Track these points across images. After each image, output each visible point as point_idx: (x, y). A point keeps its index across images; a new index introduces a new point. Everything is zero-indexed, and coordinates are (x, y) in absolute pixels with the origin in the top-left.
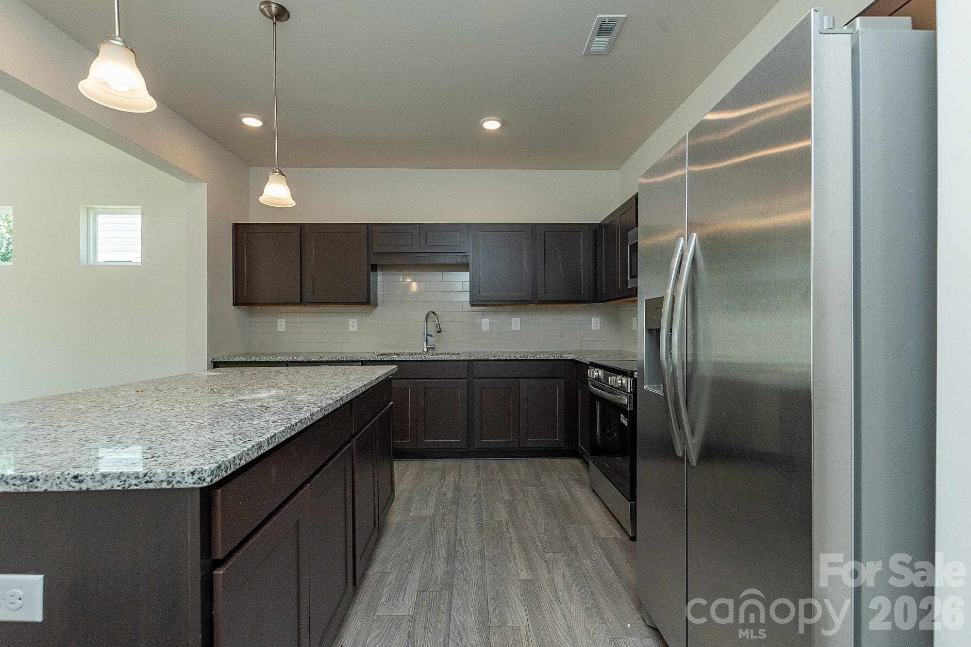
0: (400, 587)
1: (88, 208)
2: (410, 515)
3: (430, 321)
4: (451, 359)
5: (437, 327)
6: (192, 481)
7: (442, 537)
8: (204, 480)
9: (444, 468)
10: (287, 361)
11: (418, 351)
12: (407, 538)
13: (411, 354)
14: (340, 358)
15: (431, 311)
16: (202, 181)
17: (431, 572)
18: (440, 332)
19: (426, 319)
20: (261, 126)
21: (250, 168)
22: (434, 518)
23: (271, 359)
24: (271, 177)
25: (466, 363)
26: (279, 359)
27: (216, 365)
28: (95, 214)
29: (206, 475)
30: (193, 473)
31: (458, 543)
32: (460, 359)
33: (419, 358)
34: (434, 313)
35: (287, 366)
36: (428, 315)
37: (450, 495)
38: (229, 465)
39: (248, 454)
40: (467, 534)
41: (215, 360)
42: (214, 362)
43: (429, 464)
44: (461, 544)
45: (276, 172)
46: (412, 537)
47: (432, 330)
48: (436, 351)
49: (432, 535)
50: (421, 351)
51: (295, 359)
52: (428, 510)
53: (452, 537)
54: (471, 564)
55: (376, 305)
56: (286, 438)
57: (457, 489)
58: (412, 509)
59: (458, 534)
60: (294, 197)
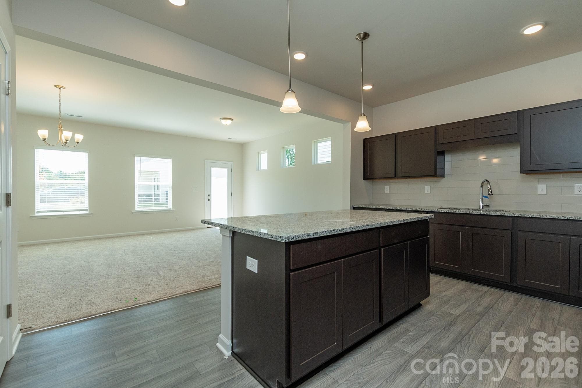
0: (414, 340)
1: (315, 141)
2: (443, 309)
3: (484, 187)
4: (495, 214)
5: (489, 191)
6: (280, 239)
7: (458, 328)
8: (283, 240)
9: (486, 292)
10: (385, 209)
11: (475, 208)
12: (432, 320)
13: (469, 209)
14: (414, 209)
15: (485, 180)
16: (349, 122)
17: (437, 342)
18: (492, 194)
19: (482, 185)
20: (372, 88)
21: (374, 108)
22: (458, 317)
23: (378, 207)
24: (360, 118)
25: (511, 219)
26: (381, 207)
27: (355, 208)
28: (317, 143)
29: (284, 238)
30: (280, 237)
31: (467, 336)
32: (504, 215)
33: (475, 212)
34: (487, 181)
35: (385, 211)
36: (483, 183)
37: (480, 309)
38: (293, 237)
39: (302, 236)
40: (478, 334)
41: (353, 206)
42: (353, 207)
43: (475, 286)
44: (469, 338)
45: (362, 115)
46: (436, 321)
47: (486, 194)
48: (490, 208)
49: (451, 325)
50: (477, 208)
51: (389, 208)
52: (457, 312)
53: (465, 331)
54: (469, 350)
55: (443, 176)
56: (324, 235)
57: (489, 308)
58: (446, 307)
59: (471, 332)
60: (370, 126)
